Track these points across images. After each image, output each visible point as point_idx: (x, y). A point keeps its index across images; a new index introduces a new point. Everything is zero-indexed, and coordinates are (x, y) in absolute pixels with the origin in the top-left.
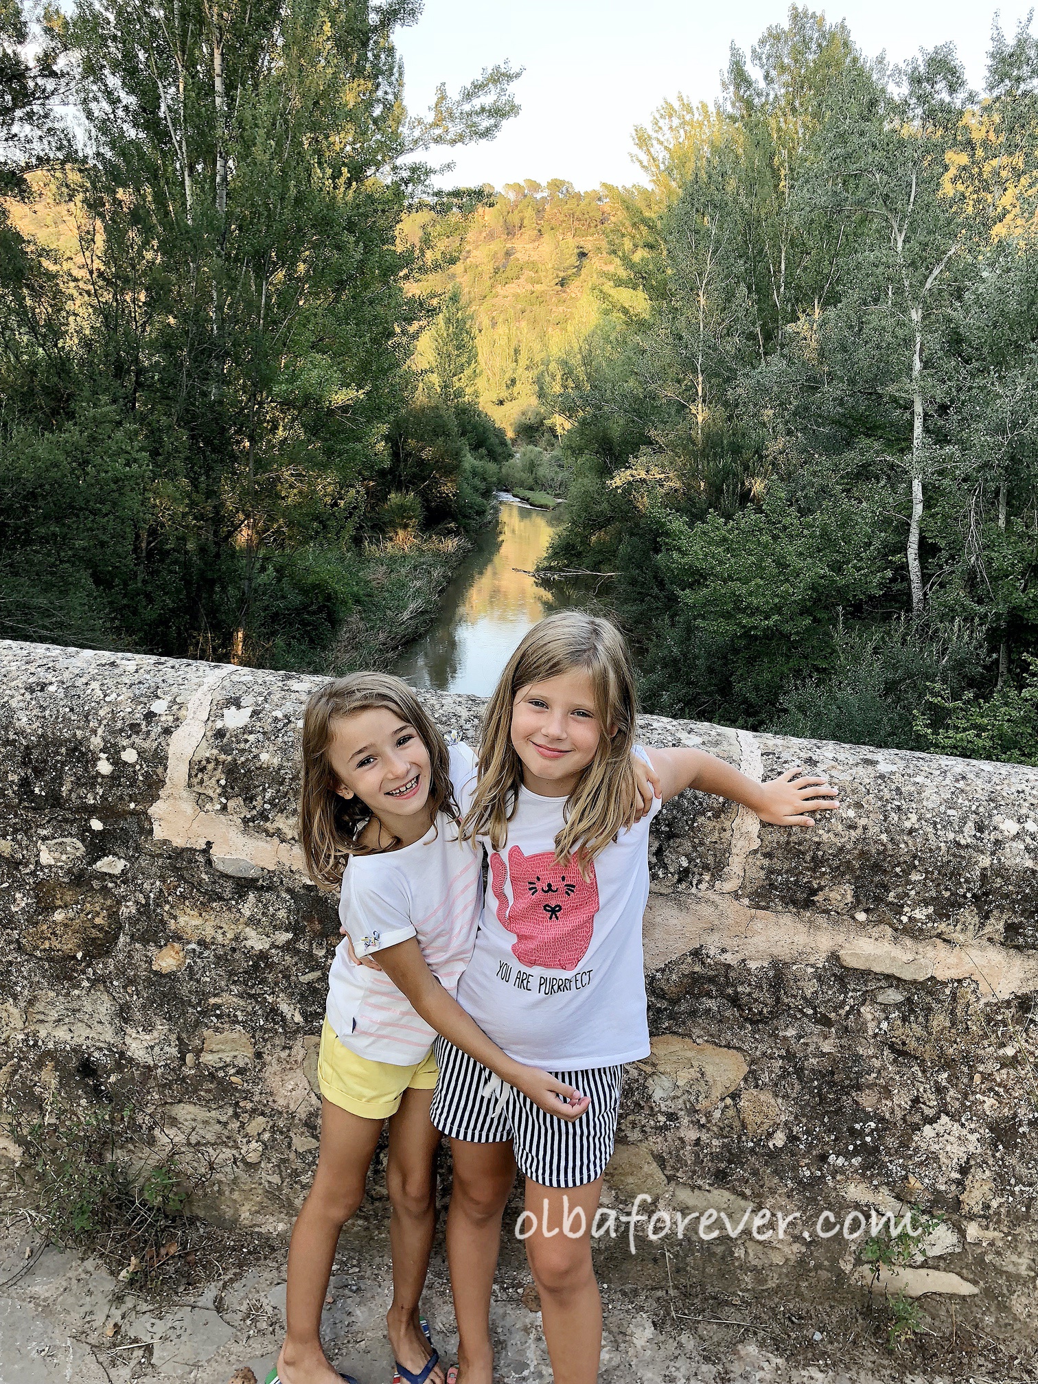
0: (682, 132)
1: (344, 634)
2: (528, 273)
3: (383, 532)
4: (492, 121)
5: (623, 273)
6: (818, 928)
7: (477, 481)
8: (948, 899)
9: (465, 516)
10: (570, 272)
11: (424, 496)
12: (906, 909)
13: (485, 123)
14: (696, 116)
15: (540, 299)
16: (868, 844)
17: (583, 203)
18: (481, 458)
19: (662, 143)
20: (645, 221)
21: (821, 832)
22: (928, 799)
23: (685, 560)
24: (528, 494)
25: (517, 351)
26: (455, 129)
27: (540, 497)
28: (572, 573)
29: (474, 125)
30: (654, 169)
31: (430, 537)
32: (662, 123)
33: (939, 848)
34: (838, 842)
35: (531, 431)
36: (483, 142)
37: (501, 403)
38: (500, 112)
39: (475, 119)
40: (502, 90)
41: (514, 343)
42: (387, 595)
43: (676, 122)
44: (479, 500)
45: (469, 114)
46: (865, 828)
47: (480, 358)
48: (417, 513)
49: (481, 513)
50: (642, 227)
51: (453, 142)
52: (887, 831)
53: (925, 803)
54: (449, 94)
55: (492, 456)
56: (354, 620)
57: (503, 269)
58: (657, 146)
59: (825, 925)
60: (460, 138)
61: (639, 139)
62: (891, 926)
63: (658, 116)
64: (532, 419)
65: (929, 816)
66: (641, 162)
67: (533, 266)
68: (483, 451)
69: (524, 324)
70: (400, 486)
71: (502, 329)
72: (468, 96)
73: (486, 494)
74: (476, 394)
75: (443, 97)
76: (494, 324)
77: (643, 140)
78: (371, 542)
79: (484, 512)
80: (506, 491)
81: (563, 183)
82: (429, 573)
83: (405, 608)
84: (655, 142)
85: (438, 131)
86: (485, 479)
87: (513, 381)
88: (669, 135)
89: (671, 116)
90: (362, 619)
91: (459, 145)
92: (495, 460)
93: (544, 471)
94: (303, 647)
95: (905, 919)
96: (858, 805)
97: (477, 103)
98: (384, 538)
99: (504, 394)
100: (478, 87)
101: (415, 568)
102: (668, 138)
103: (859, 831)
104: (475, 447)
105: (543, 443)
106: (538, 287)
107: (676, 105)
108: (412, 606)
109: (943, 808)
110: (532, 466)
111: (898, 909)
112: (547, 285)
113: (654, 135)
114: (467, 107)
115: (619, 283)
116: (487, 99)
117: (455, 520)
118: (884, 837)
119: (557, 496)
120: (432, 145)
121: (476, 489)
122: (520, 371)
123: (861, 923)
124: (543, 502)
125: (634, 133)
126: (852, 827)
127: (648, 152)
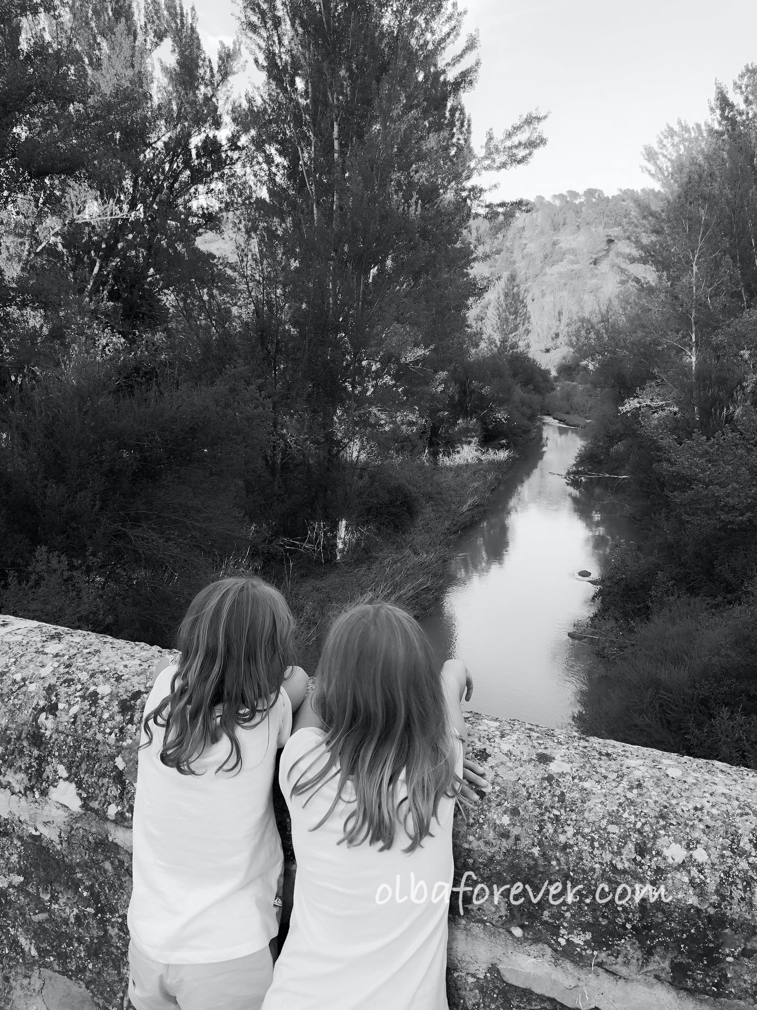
0: (682, 147)
1: (420, 522)
2: (569, 257)
3: (453, 447)
4: (527, 151)
5: (636, 253)
6: (476, 937)
7: (525, 409)
8: (606, 926)
9: (515, 435)
10: (601, 254)
11: (483, 420)
12: (563, 931)
13: (521, 153)
14: (693, 135)
15: (578, 275)
16: (519, 857)
17: (611, 204)
18: (529, 392)
19: (665, 156)
20: (652, 214)
21: (471, 838)
22: (590, 810)
23: (674, 469)
24: (565, 417)
25: (560, 313)
26: (500, 159)
27: (574, 418)
28: (595, 476)
29: (514, 155)
30: (660, 176)
31: (487, 450)
32: (665, 142)
33: (593, 870)
34: (489, 851)
35: (568, 370)
36: (521, 166)
37: (548, 351)
38: (532, 145)
39: (515, 151)
40: (534, 129)
41: (558, 308)
42: (452, 493)
43: (676, 139)
44: (525, 422)
45: (510, 148)
46: (517, 838)
47: (532, 320)
48: (478, 433)
49: (527, 431)
50: (650, 218)
51: (499, 168)
52: (540, 844)
53: (586, 814)
54: (495, 135)
55: (537, 390)
56: (427, 512)
57: (551, 256)
58: (662, 159)
59: (482, 935)
60: (504, 165)
61: (648, 155)
62: (550, 945)
63: (662, 137)
64: (569, 361)
65: (587, 830)
66: (649, 171)
67: (573, 251)
68: (531, 387)
69: (565, 293)
70: (466, 414)
71: (549, 299)
72: (509, 135)
73: (532, 418)
74: (528, 346)
75: (491, 139)
76: (543, 295)
77: (651, 155)
78: (444, 454)
79: (529, 431)
80: (549, 415)
81: (595, 191)
82: (485, 476)
83: (465, 503)
84: (660, 156)
85: (488, 162)
86: (531, 407)
87: (557, 335)
88: (671, 149)
89: (672, 137)
90: (433, 511)
91: (503, 170)
92: (540, 393)
93: (578, 399)
94: (389, 531)
95: (563, 942)
96: (515, 812)
97: (515, 140)
98: (454, 451)
99: (550, 345)
100: (517, 129)
101: (475, 473)
102: (670, 153)
103: (511, 841)
104: (525, 384)
105: (579, 378)
106: (576, 267)
107: (676, 128)
108: (470, 502)
109: (604, 823)
110: (568, 396)
111: (555, 931)
112: (584, 265)
113: (660, 151)
114: (508, 143)
115: (633, 260)
116: (523, 136)
117: (506, 437)
118: (536, 851)
119: (587, 418)
120: (484, 172)
121: (524, 415)
122: (562, 327)
123: (518, 939)
124: (576, 422)
125: (644, 151)
126: (505, 835)
127: (656, 164)
